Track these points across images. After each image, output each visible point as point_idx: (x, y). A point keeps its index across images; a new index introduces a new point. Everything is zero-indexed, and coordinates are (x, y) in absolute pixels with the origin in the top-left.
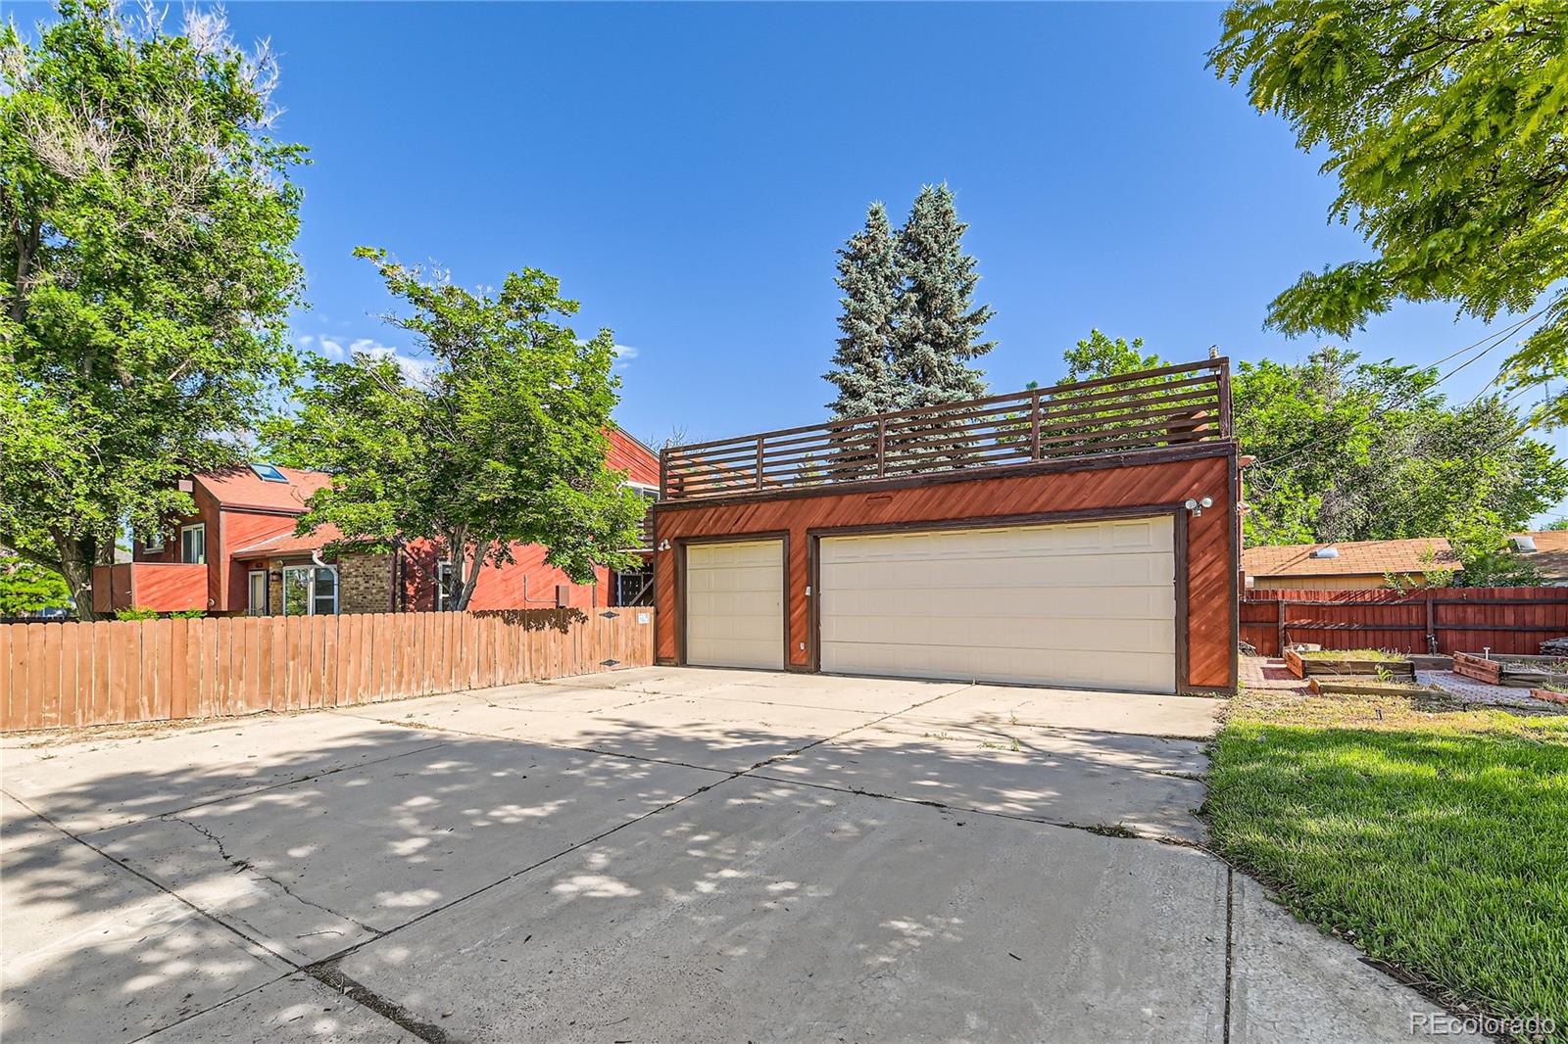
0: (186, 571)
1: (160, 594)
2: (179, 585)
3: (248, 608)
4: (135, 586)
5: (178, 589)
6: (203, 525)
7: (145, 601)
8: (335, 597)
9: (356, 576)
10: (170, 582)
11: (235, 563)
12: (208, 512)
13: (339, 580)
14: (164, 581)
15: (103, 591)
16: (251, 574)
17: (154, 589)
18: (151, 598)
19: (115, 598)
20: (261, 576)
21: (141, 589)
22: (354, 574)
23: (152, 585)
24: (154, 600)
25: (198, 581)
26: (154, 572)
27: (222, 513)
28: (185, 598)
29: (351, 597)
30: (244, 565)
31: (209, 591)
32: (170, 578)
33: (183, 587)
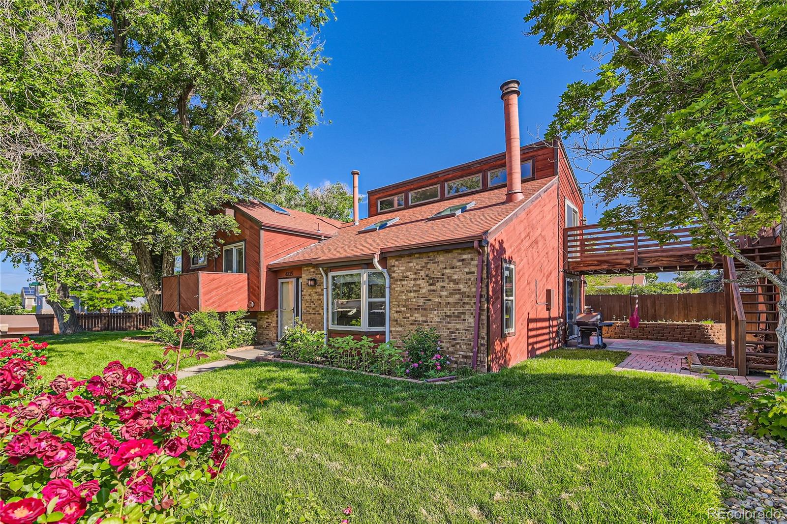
0: (235, 279)
1: (218, 297)
2: (229, 290)
3: (277, 308)
4: (201, 290)
5: (229, 293)
6: (243, 243)
7: (207, 303)
8: (387, 300)
9: (415, 279)
10: (224, 288)
11: (270, 273)
12: (247, 232)
13: (391, 284)
14: (221, 286)
15: (171, 295)
16: (280, 281)
17: (214, 293)
18: (211, 301)
19: (182, 301)
20: (291, 282)
21: (205, 294)
22: (413, 277)
23: (213, 290)
24: (214, 302)
25: (242, 287)
26: (214, 280)
27: (262, 231)
28: (232, 302)
29: (406, 300)
30: (276, 272)
31: (249, 295)
32: (224, 284)
33: (232, 292)
